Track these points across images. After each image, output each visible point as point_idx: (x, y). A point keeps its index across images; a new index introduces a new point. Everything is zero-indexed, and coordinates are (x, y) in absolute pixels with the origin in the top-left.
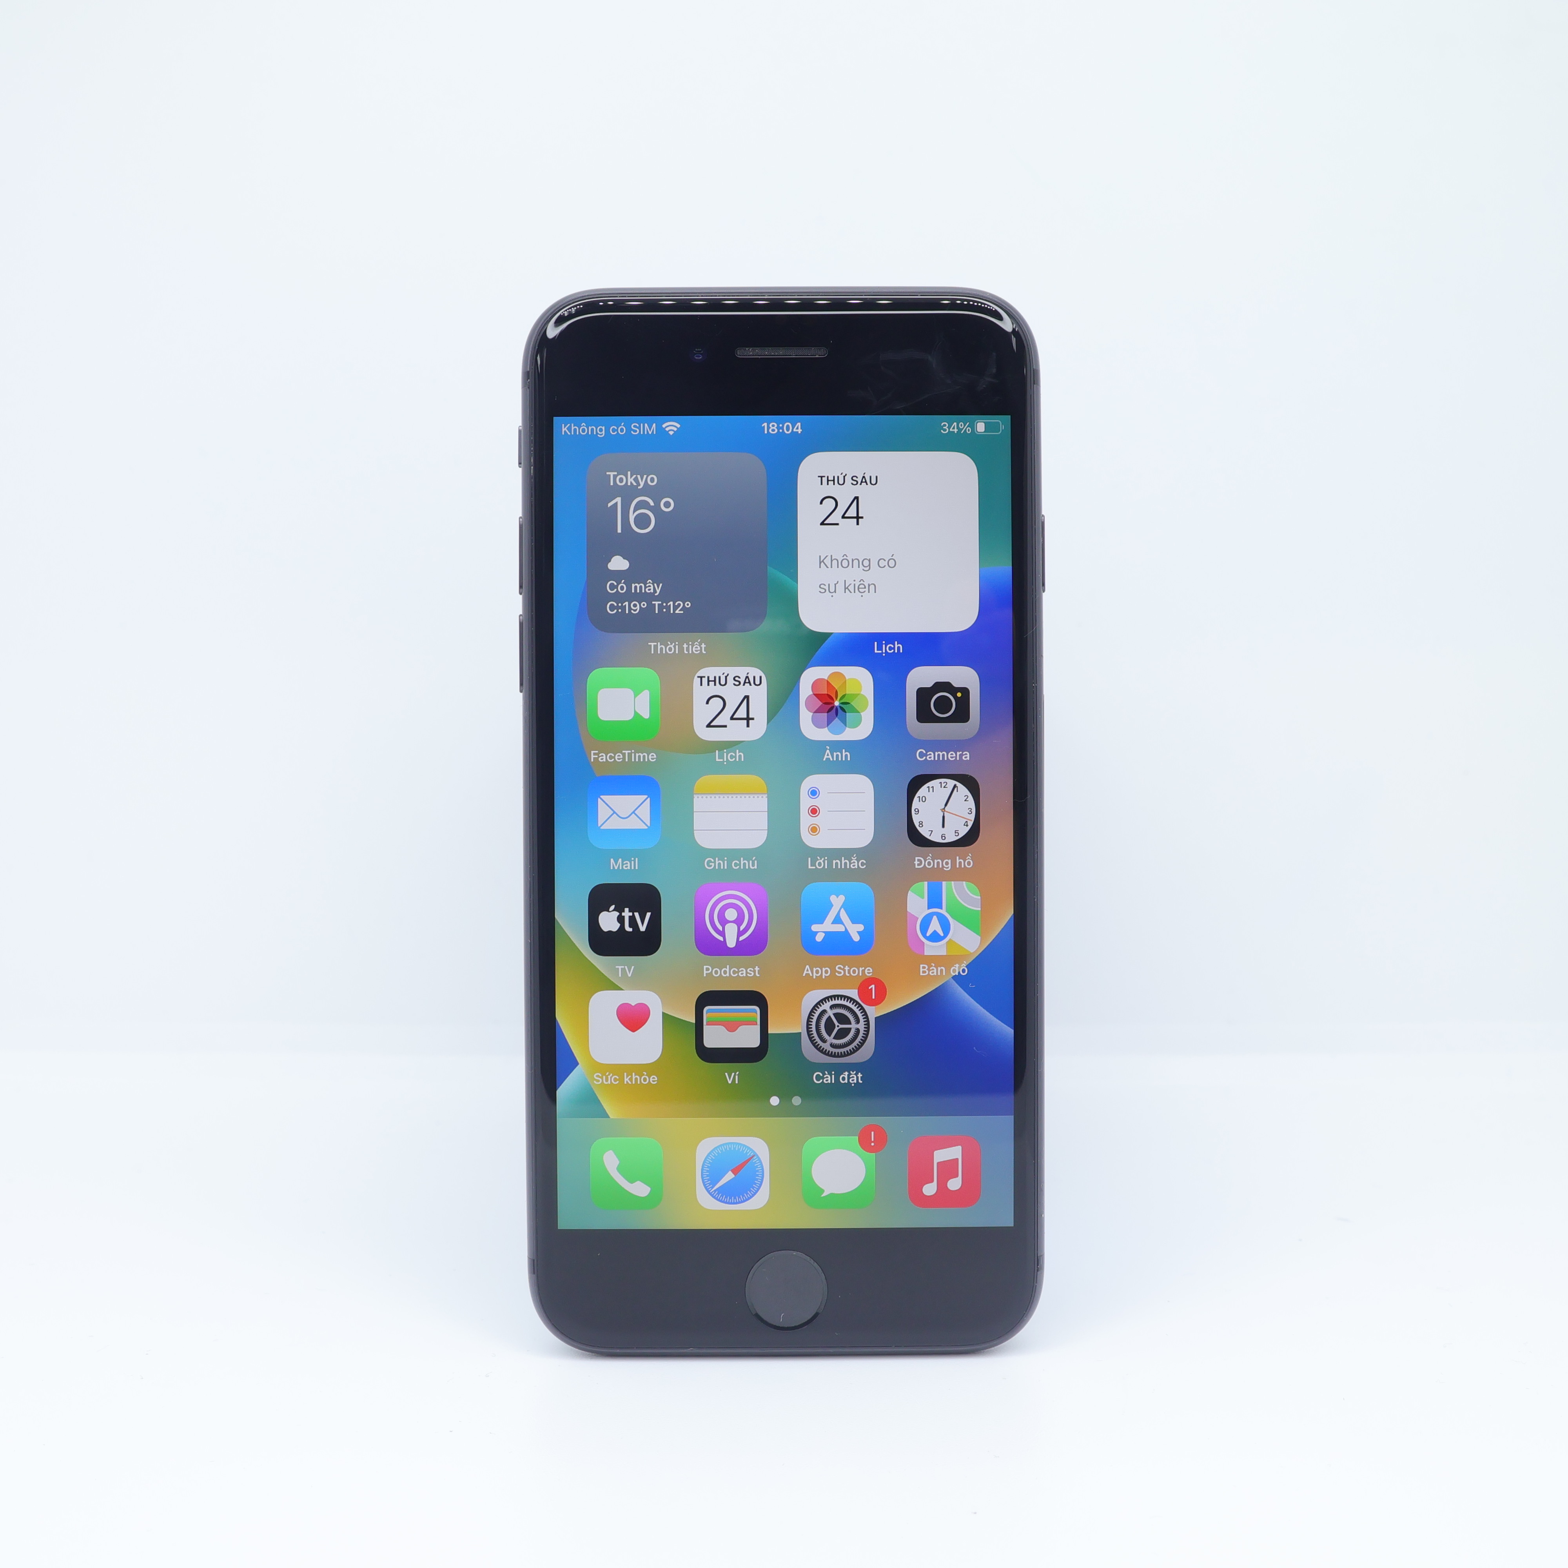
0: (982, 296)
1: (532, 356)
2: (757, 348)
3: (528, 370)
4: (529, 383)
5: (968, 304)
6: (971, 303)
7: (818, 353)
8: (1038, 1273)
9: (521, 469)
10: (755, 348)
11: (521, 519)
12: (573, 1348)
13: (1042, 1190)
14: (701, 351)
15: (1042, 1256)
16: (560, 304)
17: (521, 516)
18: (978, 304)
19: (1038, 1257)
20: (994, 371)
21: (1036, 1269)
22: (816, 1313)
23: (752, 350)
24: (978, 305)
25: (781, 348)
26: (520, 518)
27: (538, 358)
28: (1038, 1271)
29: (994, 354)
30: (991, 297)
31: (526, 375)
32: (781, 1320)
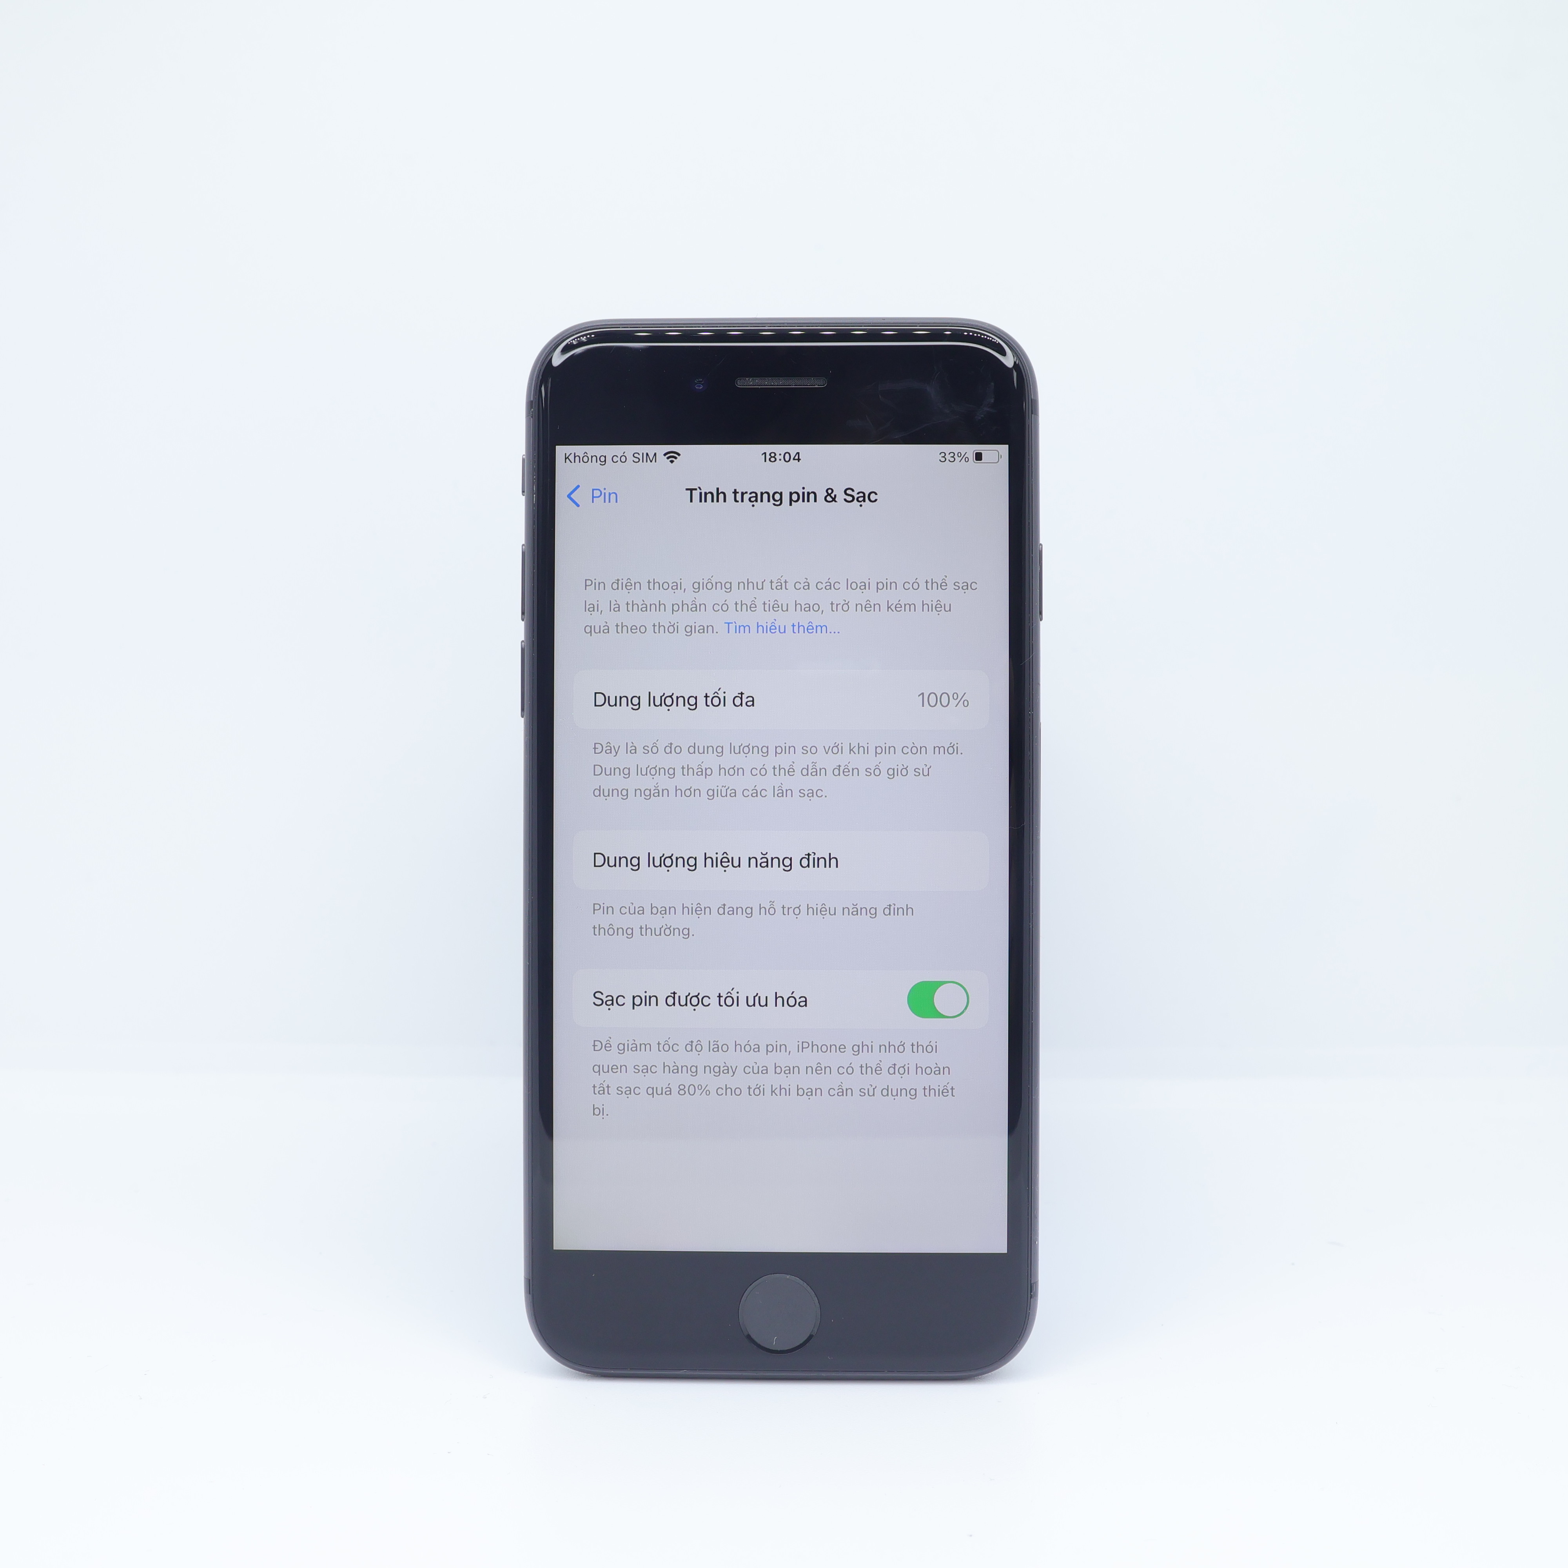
0: (981, 327)
1: (536, 384)
2: (757, 378)
3: (532, 399)
4: (532, 412)
5: (968, 335)
6: (971, 334)
7: (817, 383)
8: (1032, 1299)
9: (524, 497)
10: (755, 378)
11: (524, 547)
12: (566, 1367)
13: (1036, 1217)
14: (701, 381)
15: (1036, 1283)
16: (564, 335)
17: (524, 543)
18: (977, 334)
19: (1031, 1284)
20: (992, 401)
21: (1029, 1296)
22: (810, 1335)
23: (752, 380)
24: (977, 336)
25: (781, 378)
26: (523, 545)
27: (543, 388)
28: (1031, 1297)
29: (993, 384)
30: (990, 328)
31: (530, 404)
32: (774, 1343)
